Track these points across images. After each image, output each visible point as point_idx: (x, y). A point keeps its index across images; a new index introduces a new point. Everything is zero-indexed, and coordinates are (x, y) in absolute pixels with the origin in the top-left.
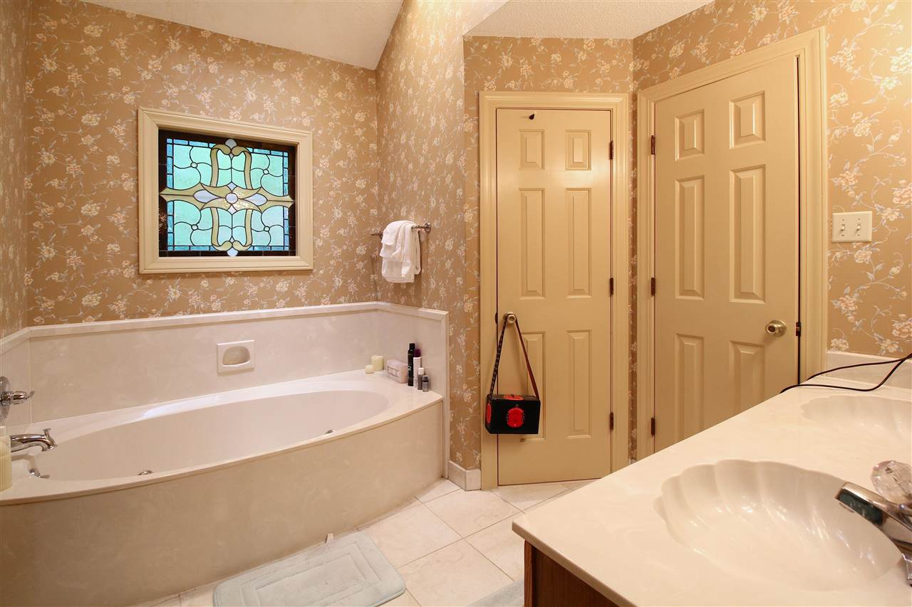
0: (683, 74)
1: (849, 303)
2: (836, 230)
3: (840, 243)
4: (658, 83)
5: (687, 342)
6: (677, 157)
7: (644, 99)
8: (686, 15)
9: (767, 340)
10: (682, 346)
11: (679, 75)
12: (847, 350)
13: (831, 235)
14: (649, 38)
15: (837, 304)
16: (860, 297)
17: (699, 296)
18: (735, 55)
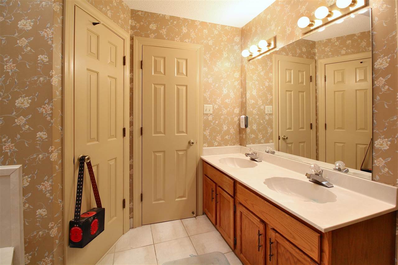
0: (155, 38)
1: (207, 133)
2: (205, 110)
3: (205, 114)
4: (143, 37)
5: (158, 154)
6: (153, 74)
7: (137, 41)
8: (158, 14)
9: (188, 148)
10: (156, 156)
11: (154, 38)
12: (207, 147)
13: (203, 112)
14: (140, 13)
15: (205, 133)
16: (210, 130)
17: (163, 134)
18: (176, 41)
